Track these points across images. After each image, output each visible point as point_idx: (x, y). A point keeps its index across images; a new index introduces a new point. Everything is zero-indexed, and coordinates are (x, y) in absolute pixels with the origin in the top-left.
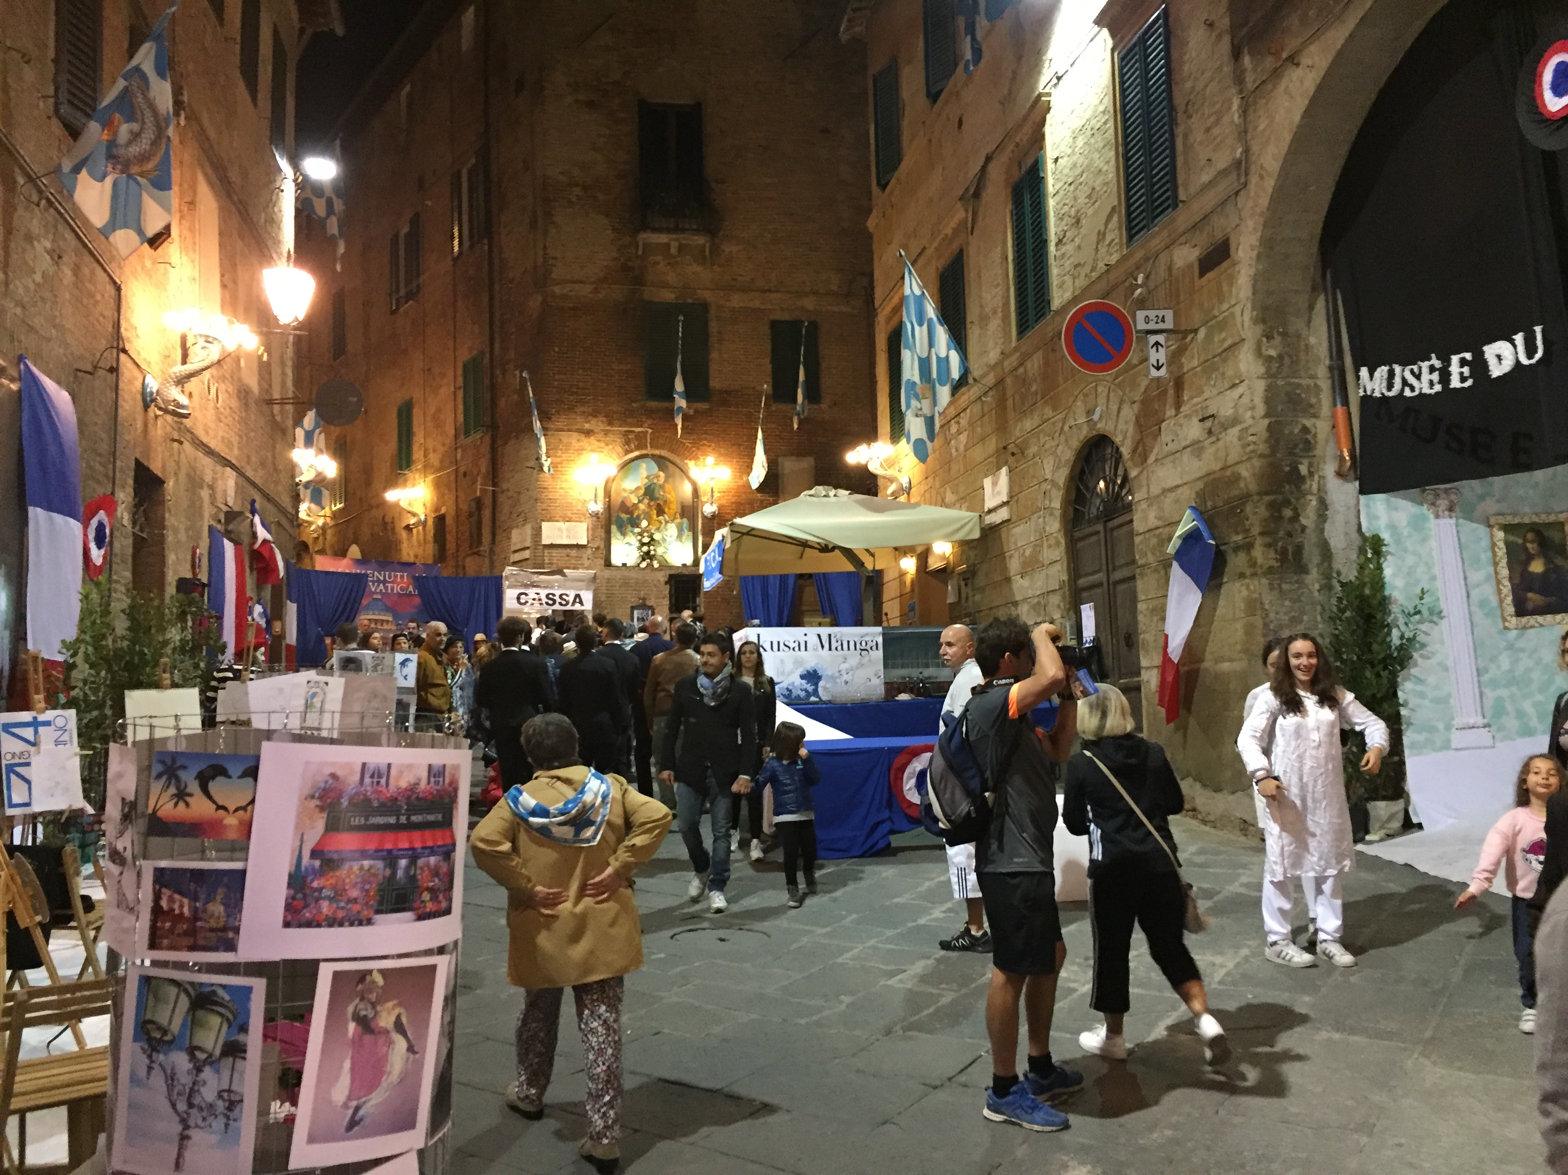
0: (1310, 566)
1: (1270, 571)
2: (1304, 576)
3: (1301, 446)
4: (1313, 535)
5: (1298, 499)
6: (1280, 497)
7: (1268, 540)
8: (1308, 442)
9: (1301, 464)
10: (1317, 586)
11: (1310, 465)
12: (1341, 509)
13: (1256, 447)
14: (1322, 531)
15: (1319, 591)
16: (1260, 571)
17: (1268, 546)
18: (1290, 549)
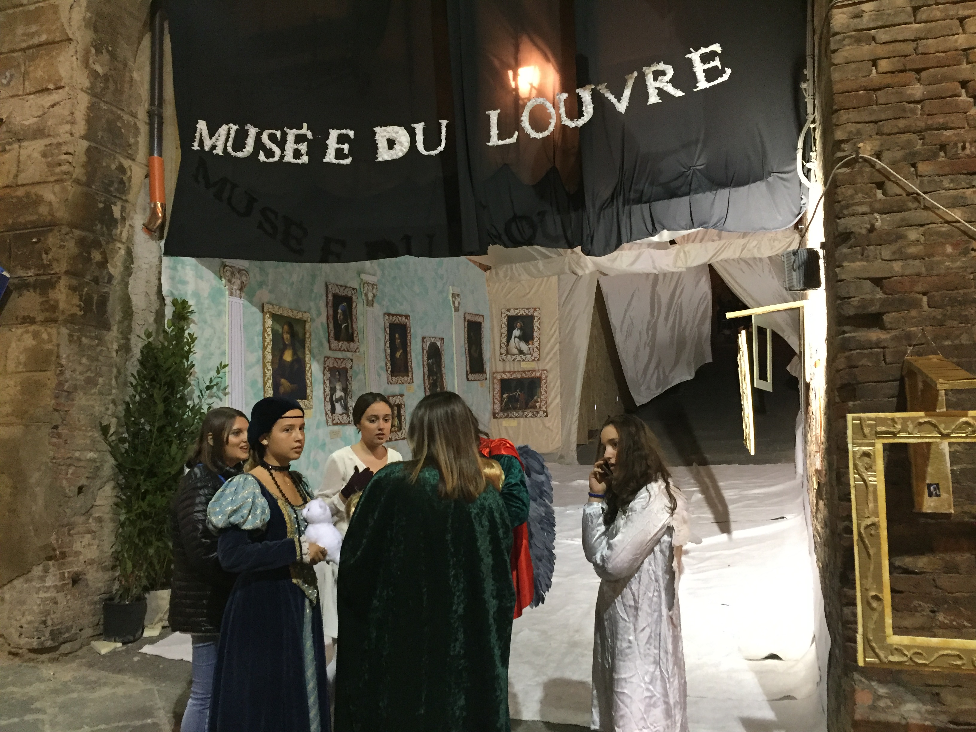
0: (112, 323)
1: (71, 320)
2: (105, 332)
3: (116, 185)
4: (118, 288)
5: (108, 243)
6: (91, 236)
7: (75, 282)
8: (122, 182)
9: (115, 204)
10: (115, 346)
11: (123, 209)
12: (144, 266)
13: (71, 169)
14: (127, 285)
15: (117, 351)
16: (61, 318)
17: (74, 289)
18: (95, 297)
